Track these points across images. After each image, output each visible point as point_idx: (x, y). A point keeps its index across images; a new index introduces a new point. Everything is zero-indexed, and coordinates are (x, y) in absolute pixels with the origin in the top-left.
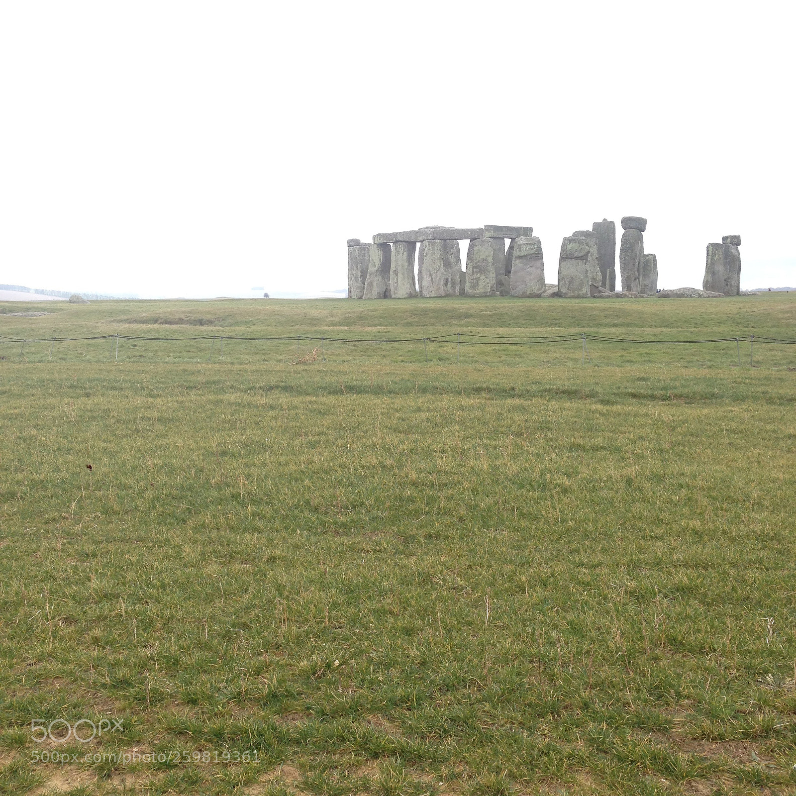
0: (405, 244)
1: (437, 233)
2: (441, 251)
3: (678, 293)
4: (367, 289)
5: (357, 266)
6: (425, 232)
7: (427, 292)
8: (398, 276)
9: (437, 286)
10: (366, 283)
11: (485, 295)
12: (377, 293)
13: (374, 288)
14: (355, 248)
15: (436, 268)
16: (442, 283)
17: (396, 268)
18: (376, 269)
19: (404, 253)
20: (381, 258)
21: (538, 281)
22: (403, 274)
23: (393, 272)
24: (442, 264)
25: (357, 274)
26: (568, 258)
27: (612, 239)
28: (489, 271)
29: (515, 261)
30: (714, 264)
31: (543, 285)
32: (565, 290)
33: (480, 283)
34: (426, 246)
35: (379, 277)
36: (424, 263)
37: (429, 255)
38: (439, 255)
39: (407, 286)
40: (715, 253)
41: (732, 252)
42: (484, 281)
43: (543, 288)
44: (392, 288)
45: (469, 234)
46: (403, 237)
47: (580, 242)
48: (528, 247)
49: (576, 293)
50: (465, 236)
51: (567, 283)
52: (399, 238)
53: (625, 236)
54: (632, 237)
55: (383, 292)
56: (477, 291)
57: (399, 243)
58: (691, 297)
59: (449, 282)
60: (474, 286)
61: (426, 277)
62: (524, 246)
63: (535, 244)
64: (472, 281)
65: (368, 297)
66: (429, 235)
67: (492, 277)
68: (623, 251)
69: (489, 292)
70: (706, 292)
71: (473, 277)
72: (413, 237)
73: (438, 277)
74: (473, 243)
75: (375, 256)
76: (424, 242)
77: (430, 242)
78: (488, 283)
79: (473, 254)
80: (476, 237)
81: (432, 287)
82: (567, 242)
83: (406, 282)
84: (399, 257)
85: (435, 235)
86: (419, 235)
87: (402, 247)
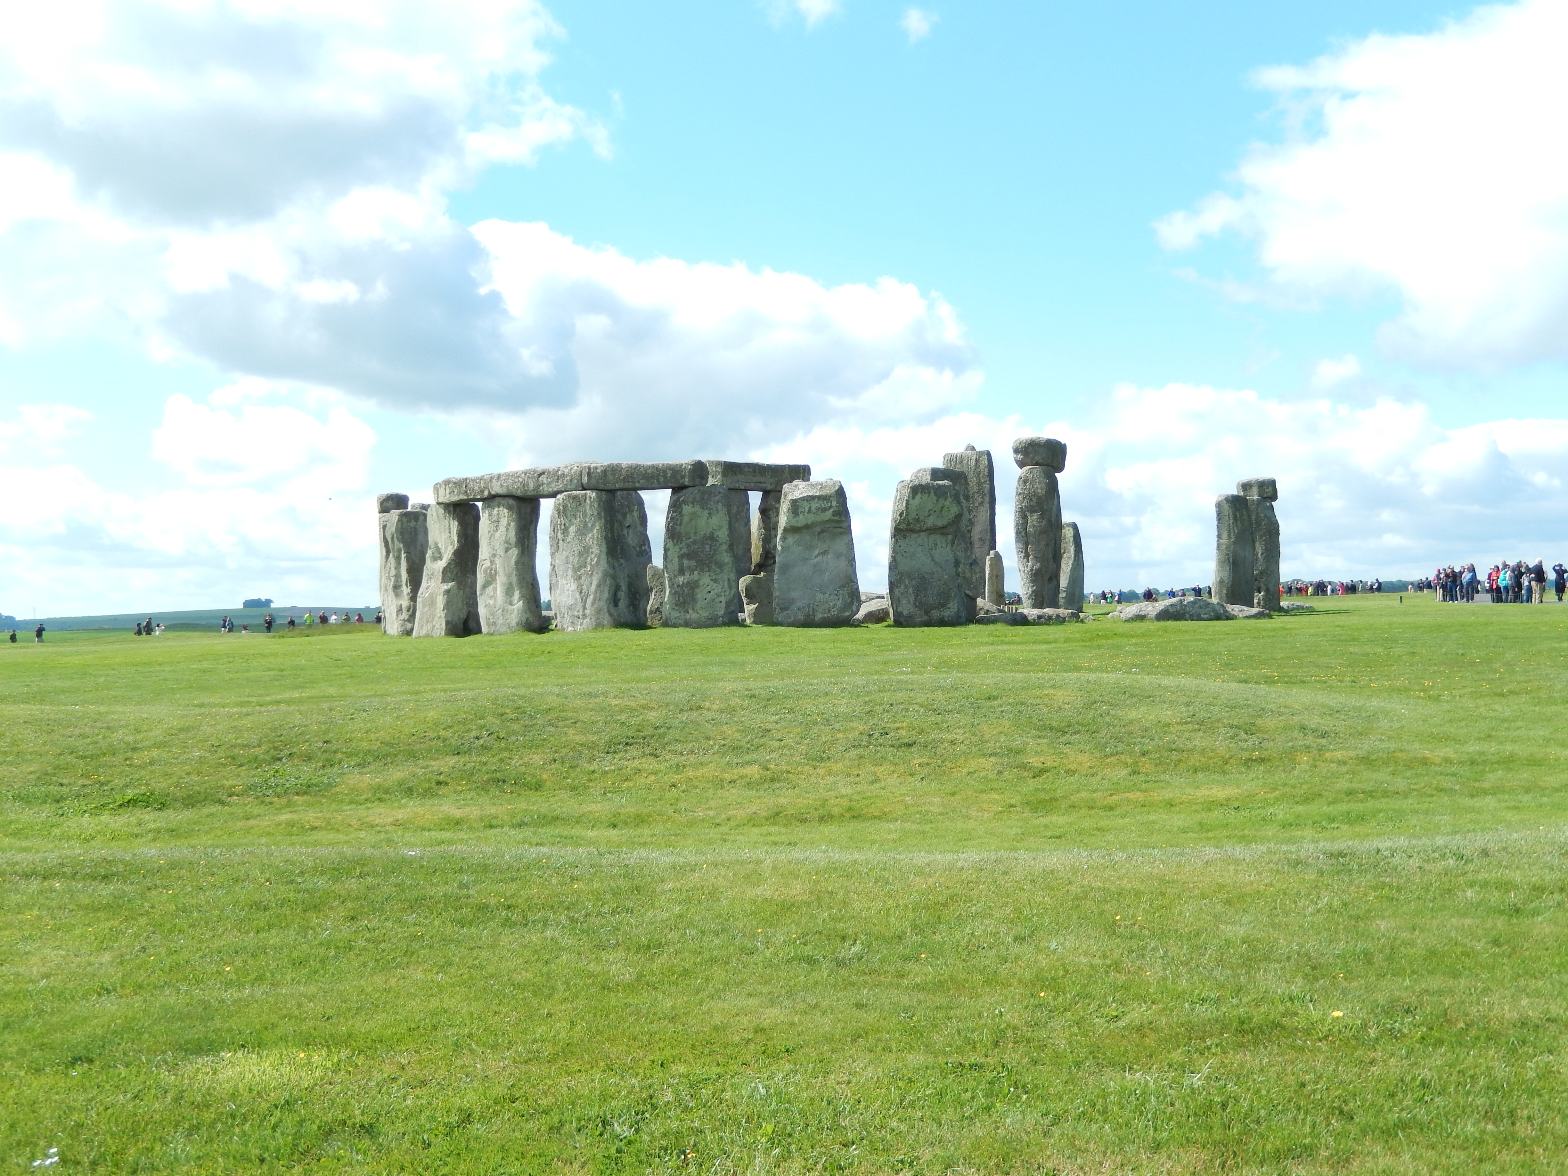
0: (511, 502)
1: (589, 474)
2: (600, 519)
3: (1171, 610)
4: (422, 614)
5: (398, 558)
6: (560, 473)
7: (568, 619)
8: (495, 580)
9: (593, 604)
10: (419, 600)
11: (711, 623)
12: (447, 623)
13: (438, 611)
14: (395, 514)
15: (589, 560)
16: (606, 595)
17: (492, 562)
18: (442, 564)
19: (509, 525)
20: (456, 539)
21: (842, 587)
22: (509, 576)
23: (485, 571)
24: (604, 550)
25: (398, 576)
26: (913, 531)
27: (986, 491)
28: (720, 566)
29: (784, 538)
30: (1234, 543)
31: (854, 596)
32: (907, 608)
33: (699, 596)
34: (565, 507)
35: (451, 584)
36: (561, 549)
37: (572, 529)
38: (597, 527)
39: (518, 604)
40: (1235, 518)
41: (1265, 516)
42: (709, 589)
43: (856, 604)
44: (482, 611)
45: (669, 475)
46: (508, 486)
47: (940, 492)
48: (815, 505)
49: (935, 614)
50: (658, 482)
51: (911, 590)
52: (496, 489)
53: (1025, 482)
54: (1040, 483)
55: (459, 618)
56: (693, 615)
57: (498, 499)
58: (1199, 619)
59: (622, 595)
60: (684, 603)
61: (564, 582)
62: (805, 503)
63: (830, 497)
64: (678, 589)
65: (424, 632)
66: (571, 480)
67: (729, 580)
68: (1023, 515)
69: (723, 617)
70: (1230, 608)
71: (681, 580)
72: (531, 485)
73: (595, 583)
74: (679, 498)
75: (440, 533)
76: (559, 496)
77: (575, 498)
78: (719, 595)
79: (681, 525)
80: (687, 483)
81: (579, 606)
82: (907, 492)
83: (517, 594)
84: (497, 534)
85: (585, 479)
86: (545, 481)
87: (506, 511)
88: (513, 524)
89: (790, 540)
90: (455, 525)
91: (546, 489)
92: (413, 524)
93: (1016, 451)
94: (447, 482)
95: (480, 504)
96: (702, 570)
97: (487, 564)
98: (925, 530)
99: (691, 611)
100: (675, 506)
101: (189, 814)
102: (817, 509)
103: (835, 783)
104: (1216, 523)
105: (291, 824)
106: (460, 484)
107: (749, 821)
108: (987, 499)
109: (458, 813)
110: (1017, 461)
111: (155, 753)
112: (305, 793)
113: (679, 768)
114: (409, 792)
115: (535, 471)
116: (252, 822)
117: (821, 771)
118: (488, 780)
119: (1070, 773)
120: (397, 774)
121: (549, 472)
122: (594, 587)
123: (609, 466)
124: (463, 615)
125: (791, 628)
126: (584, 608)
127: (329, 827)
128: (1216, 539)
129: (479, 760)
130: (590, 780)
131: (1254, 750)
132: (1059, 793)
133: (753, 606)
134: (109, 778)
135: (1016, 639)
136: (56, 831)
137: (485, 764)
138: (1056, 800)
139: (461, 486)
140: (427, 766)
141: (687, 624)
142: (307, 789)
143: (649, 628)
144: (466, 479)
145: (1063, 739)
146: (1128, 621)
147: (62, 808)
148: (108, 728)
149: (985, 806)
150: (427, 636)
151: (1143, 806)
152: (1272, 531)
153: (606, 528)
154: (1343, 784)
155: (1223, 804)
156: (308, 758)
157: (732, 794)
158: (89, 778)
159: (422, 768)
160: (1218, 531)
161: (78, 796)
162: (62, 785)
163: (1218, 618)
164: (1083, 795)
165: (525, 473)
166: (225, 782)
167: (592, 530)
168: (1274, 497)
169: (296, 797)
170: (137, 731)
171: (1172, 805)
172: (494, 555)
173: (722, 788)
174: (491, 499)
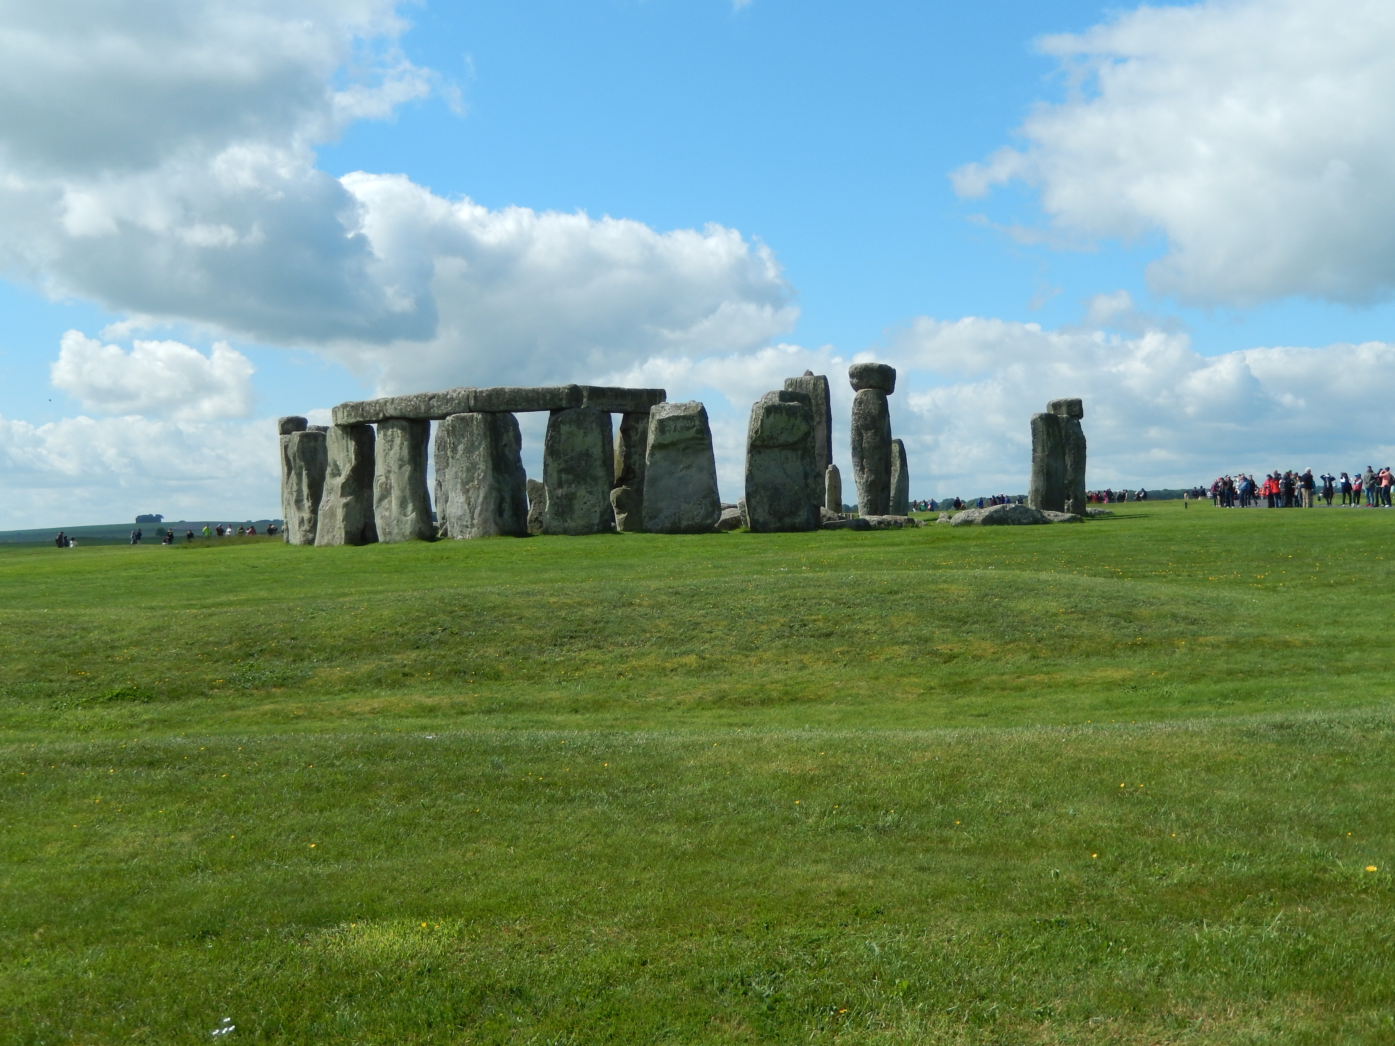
0: (404, 423)
1: (475, 397)
2: (486, 438)
3: (995, 516)
4: (323, 525)
5: (299, 476)
6: (449, 396)
7: (457, 529)
8: (390, 494)
9: (480, 515)
10: (319, 512)
11: (588, 531)
12: (346, 533)
13: (338, 522)
14: (296, 436)
15: (476, 475)
16: (492, 507)
17: (387, 478)
18: (341, 480)
19: (402, 444)
20: (353, 457)
21: (705, 497)
22: (403, 490)
23: (381, 486)
24: (490, 466)
25: (299, 491)
26: (767, 447)
27: (824, 412)
28: (595, 479)
29: (652, 454)
30: (1048, 456)
31: (716, 505)
32: (762, 515)
33: (576, 507)
34: (454, 427)
35: (349, 498)
36: (450, 465)
37: (461, 448)
38: (483, 446)
39: (412, 516)
40: (1048, 434)
41: (1074, 432)
42: (585, 500)
43: (717, 512)
44: (378, 522)
45: (548, 398)
46: (401, 409)
47: (791, 412)
48: (680, 424)
49: (788, 521)
50: (538, 404)
51: (766, 500)
52: (390, 411)
53: (860, 403)
54: (873, 404)
55: (357, 529)
56: (570, 524)
57: (391, 421)
58: (1020, 523)
59: (506, 506)
60: (563, 512)
61: (454, 495)
62: (671, 423)
63: (693, 417)
64: (557, 501)
65: (325, 541)
66: (459, 403)
67: (603, 492)
68: (858, 432)
69: (598, 526)
70: (1046, 513)
71: (560, 492)
72: (423, 408)
73: (482, 496)
74: (557, 418)
75: (339, 452)
76: (448, 418)
77: (463, 419)
78: (594, 506)
79: (559, 443)
80: (564, 405)
81: (468, 517)
82: (761, 412)
83: (410, 507)
84: (392, 453)
85: (472, 402)
86: (435, 404)
87: (399, 431)
88: (406, 443)
89: (658, 455)
90: (352, 445)
91: (436, 411)
92: (312, 444)
93: (852, 375)
94: (345, 406)
95: (375, 426)
96: (579, 483)
97: (383, 479)
98: (778, 446)
99: (569, 520)
100: (553, 426)
101: (175, 707)
102: (682, 428)
103: (768, 670)
104: (1031, 438)
105: (274, 714)
106: (357, 408)
107: (698, 705)
108: (824, 418)
109: (429, 702)
110: (852, 385)
111: (134, 651)
112: (282, 685)
113: (623, 658)
114: (379, 683)
115: (426, 396)
116: (238, 712)
117: (753, 660)
118: (450, 672)
119: (977, 658)
120: (364, 667)
121: (439, 396)
122: (481, 499)
123: (494, 390)
124: (361, 526)
125: (661, 535)
126: (473, 518)
127: (311, 715)
128: (1032, 453)
129: (438, 653)
130: (544, 670)
131: (1136, 636)
132: (972, 676)
133: (623, 516)
134: (95, 674)
135: (866, 542)
136: (56, 723)
137: (444, 657)
138: (970, 682)
139: (357, 409)
140: (391, 660)
141: (566, 532)
142: (283, 682)
143: (530, 535)
144: (363, 403)
145: (964, 628)
146: (957, 525)
147: (55, 702)
148: (84, 629)
149: (907, 688)
150: (328, 545)
151: (1050, 687)
152: (1079, 446)
153: (491, 446)
154: (1221, 665)
155: (1121, 684)
156: (278, 653)
157: (677, 681)
158: (76, 674)
159: (387, 661)
160: (1033, 445)
161: (68, 691)
162: (51, 681)
163: (1036, 522)
164: (994, 677)
165: (417, 397)
166: (204, 676)
167: (478, 448)
168: (1080, 415)
169: (274, 690)
170: (112, 631)
171: (1075, 686)
172: (389, 472)
173: (665, 676)
174: (385, 422)
